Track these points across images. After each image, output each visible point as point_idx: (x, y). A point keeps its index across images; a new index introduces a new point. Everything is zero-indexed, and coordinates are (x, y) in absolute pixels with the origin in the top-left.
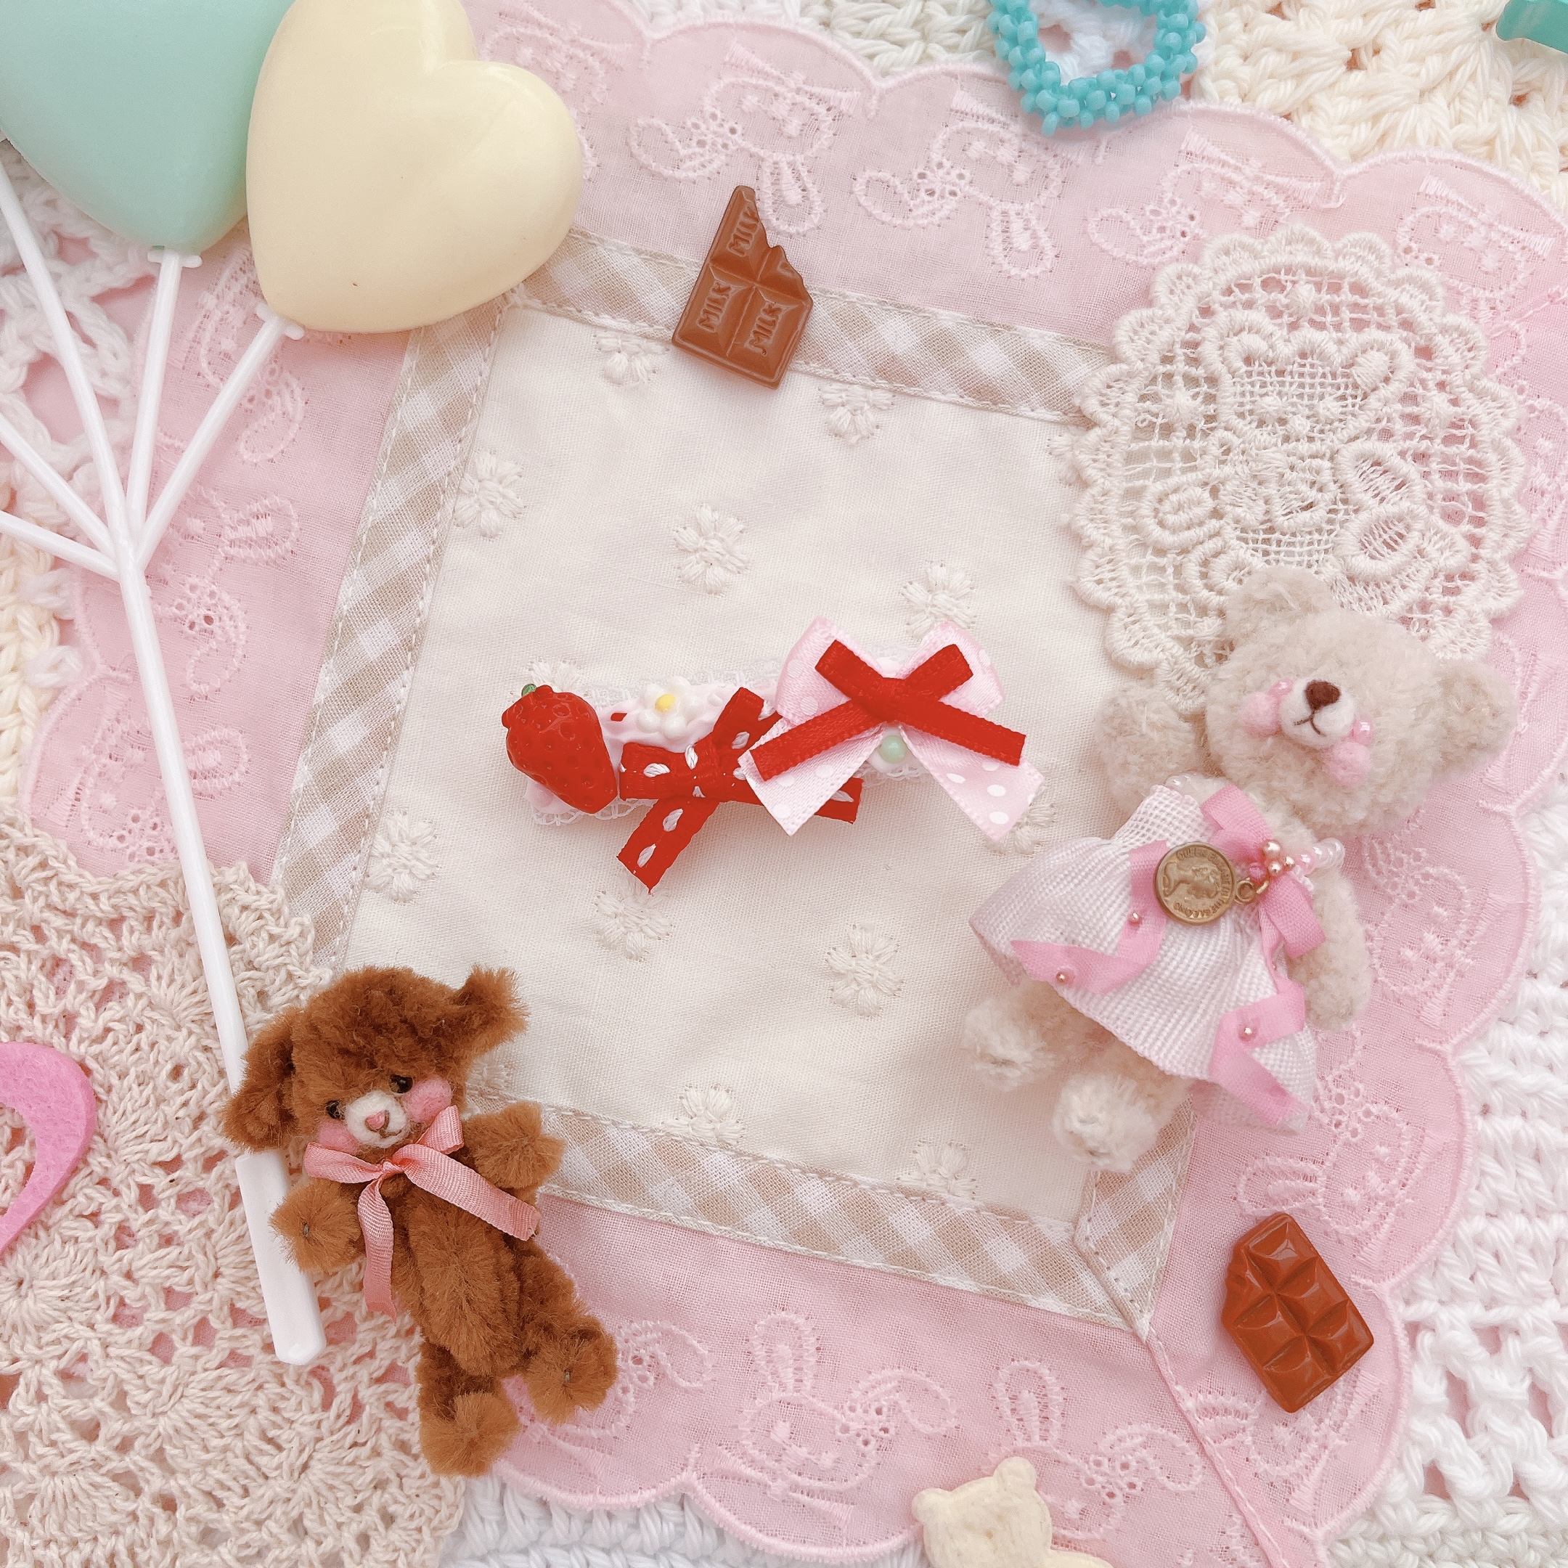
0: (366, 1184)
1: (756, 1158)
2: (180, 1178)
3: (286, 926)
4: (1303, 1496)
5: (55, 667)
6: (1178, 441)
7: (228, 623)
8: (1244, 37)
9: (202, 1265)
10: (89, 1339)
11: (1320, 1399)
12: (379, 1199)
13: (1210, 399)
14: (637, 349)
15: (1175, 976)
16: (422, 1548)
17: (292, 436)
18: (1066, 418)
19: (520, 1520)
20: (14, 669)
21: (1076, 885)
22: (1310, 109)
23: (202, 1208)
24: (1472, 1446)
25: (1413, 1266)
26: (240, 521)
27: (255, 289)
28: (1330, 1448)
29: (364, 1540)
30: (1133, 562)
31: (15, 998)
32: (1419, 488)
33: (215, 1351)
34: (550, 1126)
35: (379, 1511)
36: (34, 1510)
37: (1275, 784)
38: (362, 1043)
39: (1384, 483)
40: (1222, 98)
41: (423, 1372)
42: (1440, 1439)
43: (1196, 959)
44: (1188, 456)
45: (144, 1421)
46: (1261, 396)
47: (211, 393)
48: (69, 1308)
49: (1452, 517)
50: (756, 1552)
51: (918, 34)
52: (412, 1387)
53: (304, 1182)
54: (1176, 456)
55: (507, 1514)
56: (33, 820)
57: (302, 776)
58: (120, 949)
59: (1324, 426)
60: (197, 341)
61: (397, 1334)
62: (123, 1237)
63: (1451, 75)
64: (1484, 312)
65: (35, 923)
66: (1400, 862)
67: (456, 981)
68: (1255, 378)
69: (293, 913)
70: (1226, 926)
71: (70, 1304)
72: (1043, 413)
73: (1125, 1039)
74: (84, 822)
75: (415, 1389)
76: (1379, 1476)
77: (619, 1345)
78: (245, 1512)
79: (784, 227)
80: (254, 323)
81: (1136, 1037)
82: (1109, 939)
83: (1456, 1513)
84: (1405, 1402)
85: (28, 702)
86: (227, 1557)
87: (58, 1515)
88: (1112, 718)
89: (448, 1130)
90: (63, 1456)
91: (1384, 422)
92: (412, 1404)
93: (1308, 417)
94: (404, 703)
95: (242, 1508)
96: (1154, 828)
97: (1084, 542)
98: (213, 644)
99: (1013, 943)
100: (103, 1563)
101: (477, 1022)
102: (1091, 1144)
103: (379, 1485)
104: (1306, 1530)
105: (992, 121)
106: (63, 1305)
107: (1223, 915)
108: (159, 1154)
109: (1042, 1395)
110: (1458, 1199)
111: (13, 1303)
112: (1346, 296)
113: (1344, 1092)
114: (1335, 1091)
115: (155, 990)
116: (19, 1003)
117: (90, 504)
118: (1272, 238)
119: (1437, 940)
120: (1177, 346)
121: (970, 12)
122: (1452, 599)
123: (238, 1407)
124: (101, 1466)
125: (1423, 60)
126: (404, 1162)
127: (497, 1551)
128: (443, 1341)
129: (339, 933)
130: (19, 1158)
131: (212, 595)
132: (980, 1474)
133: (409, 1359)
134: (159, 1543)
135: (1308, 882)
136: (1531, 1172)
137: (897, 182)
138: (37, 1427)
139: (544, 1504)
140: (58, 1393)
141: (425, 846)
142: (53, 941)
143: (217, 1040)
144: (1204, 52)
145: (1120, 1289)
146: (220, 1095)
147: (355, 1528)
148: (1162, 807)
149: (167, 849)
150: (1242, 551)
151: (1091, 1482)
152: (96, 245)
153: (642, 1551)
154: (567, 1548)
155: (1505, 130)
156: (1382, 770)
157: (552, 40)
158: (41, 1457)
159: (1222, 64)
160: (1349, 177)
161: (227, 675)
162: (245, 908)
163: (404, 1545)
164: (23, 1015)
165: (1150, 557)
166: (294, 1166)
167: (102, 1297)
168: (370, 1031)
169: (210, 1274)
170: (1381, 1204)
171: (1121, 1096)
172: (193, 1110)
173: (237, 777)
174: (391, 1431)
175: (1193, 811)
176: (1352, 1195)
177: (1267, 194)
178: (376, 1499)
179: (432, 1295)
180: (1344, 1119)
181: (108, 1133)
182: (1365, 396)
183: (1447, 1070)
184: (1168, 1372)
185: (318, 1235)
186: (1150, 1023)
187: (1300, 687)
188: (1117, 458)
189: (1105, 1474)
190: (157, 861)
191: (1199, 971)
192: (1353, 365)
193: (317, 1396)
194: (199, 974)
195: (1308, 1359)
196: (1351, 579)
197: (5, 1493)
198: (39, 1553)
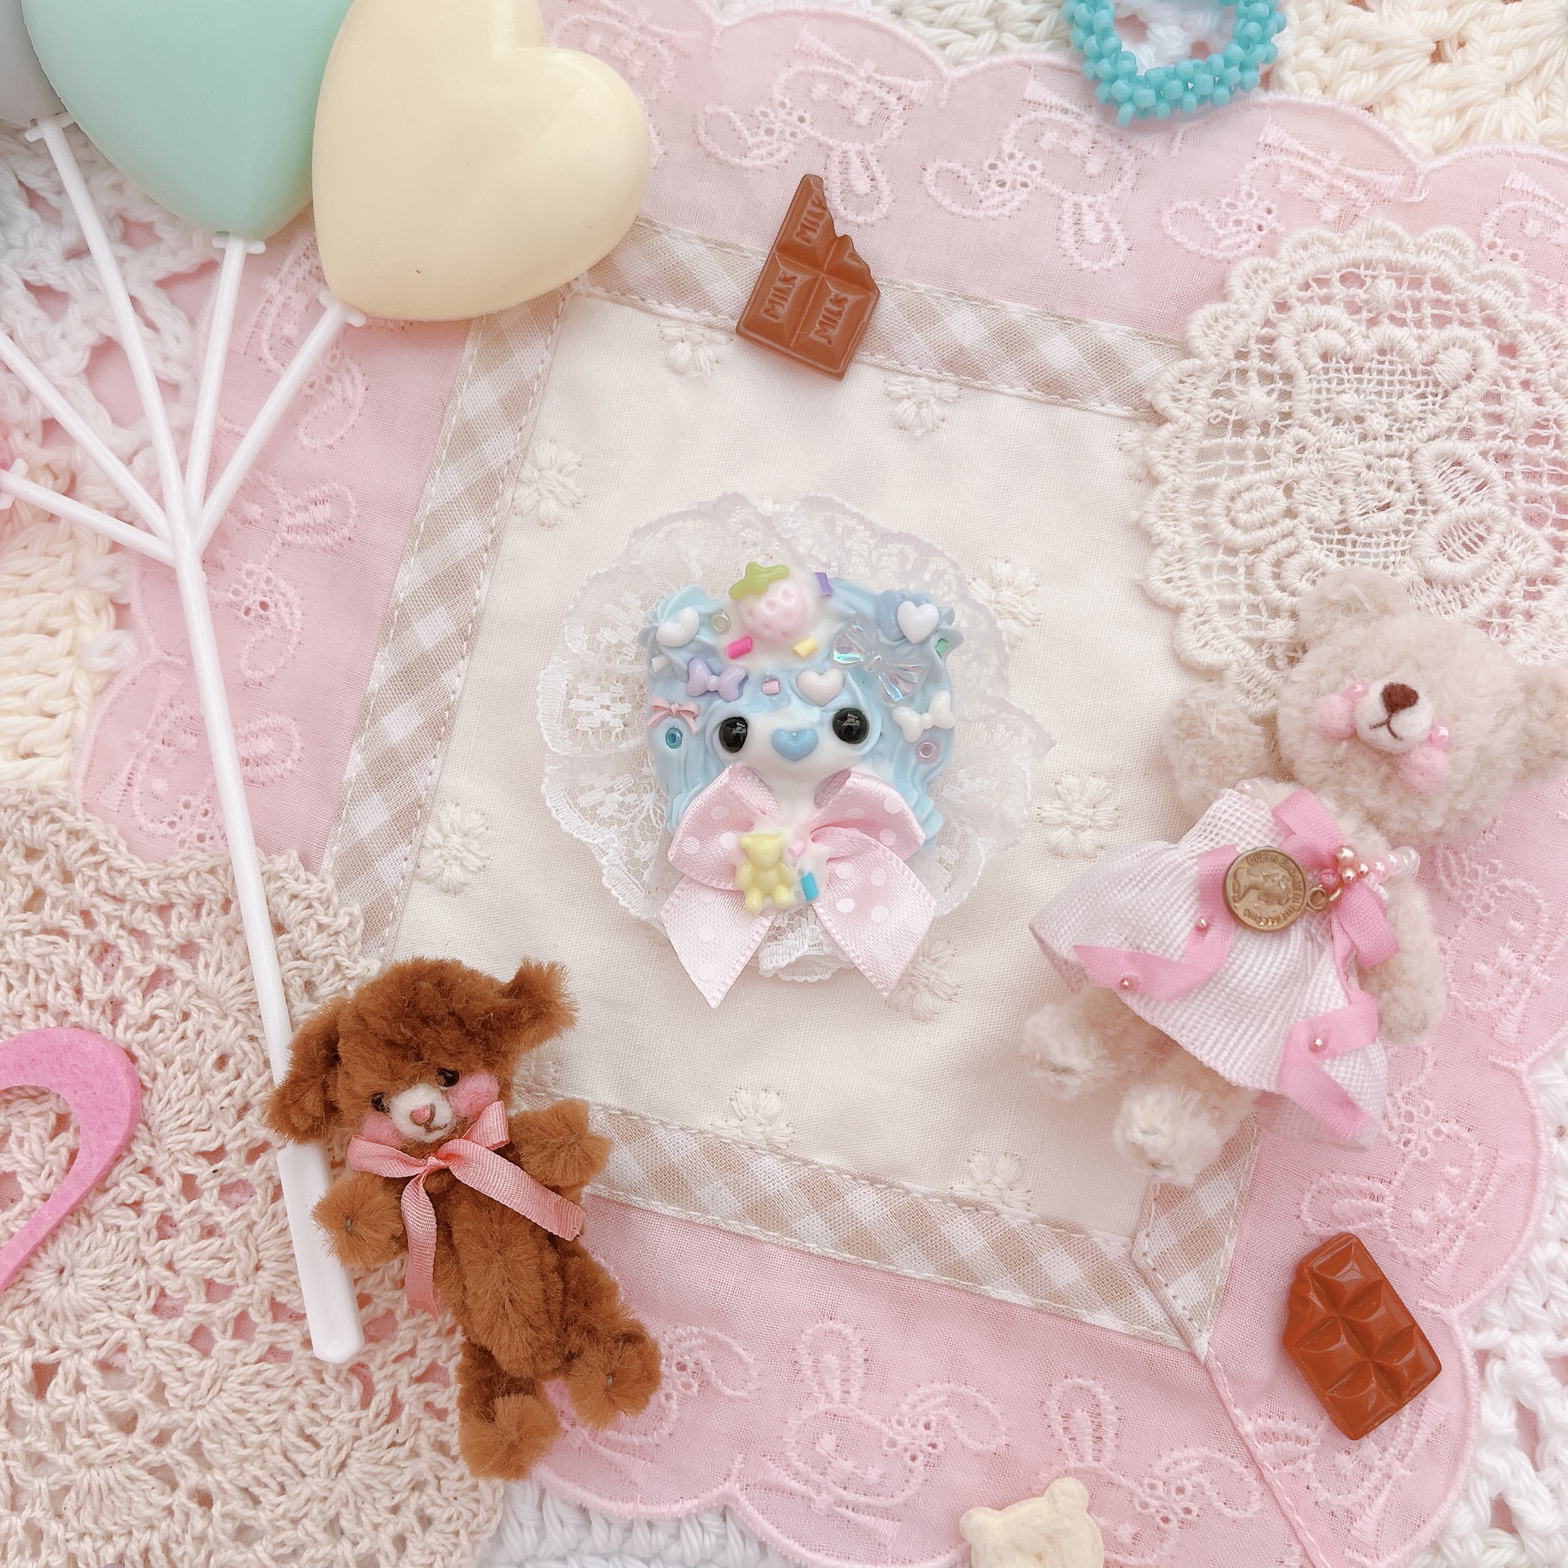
0: (408, 1180)
1: (806, 1163)
2: (223, 1169)
3: (335, 916)
4: (1366, 1527)
5: (110, 652)
6: (1252, 438)
7: (284, 610)
8: (1326, 28)
9: (244, 1257)
10: (127, 1330)
11: (1384, 1427)
12: (423, 1195)
13: (1285, 395)
14: (701, 339)
15: (1244, 984)
16: (458, 1553)
17: (351, 421)
18: (1136, 413)
19: (558, 1527)
20: (70, 653)
21: (1141, 890)
22: (1393, 102)
23: (244, 1200)
24: (1541, 1479)
25: (1483, 1292)
26: (298, 507)
27: (318, 275)
28: (1394, 1478)
29: (400, 1542)
30: (1203, 561)
31: (63, 983)
32: (1500, 489)
33: (254, 1345)
34: (598, 1124)
35: (416, 1513)
36: (70, 1502)
37: (1349, 789)
38: (409, 1034)
39: (1464, 484)
40: (1301, 89)
41: (463, 1372)
42: (1509, 1472)
43: (1265, 967)
44: (1262, 454)
45: (180, 1415)
46: (1338, 393)
47: (272, 378)
48: (111, 1298)
49: (1535, 519)
51: (991, 24)
52: (452, 1388)
53: (347, 1176)
54: (1250, 454)
55: (547, 1522)
56: (84, 804)
57: (355, 764)
58: (168, 936)
59: (1402, 424)
60: (259, 326)
61: (439, 1333)
62: (165, 1226)
63: (1538, 69)
65: (85, 907)
66: (1475, 874)
67: (506, 975)
68: (1332, 375)
69: (342, 903)
70: (1297, 934)
71: (111, 1293)
72: (1113, 408)
73: (1190, 1049)
75: (455, 1389)
76: (1446, 1507)
77: (663, 1350)
78: (281, 1509)
79: (851, 217)
80: (316, 309)
81: (1202, 1047)
82: (1175, 945)
83: (1523, 1547)
84: (1473, 1432)
85: (83, 686)
86: (263, 1555)
87: (93, 1508)
88: (1180, 720)
89: (494, 1126)
90: (100, 1448)
91: (1465, 421)
92: (452, 1405)
93: (1386, 416)
94: (458, 693)
95: (278, 1505)
96: (1223, 833)
97: (1154, 540)
98: (269, 631)
99: (1076, 947)
100: (137, 1558)
101: (526, 1015)
102: (1153, 1156)
103: (418, 1486)
104: (1367, 1562)
105: (1066, 111)
106: (103, 1294)
107: (1293, 922)
108: (203, 1144)
109: (1096, 1414)
110: (1532, 1223)
111: (54, 1291)
112: (1428, 292)
113: (1413, 1110)
114: (1404, 1108)
115: (202, 977)
116: (67, 988)
117: (148, 489)
118: (1352, 233)
119: (1513, 955)
120: (1253, 341)
122: (1534, 604)
123: (276, 1403)
124: (138, 1459)
125: (1509, 53)
126: (448, 1157)
127: (535, 1557)
128: (484, 1341)
129: (387, 924)
130: (63, 1145)
131: (268, 581)
132: (1030, 1494)
133: (449, 1359)
134: (194, 1539)
135: (1382, 890)
137: (967, 172)
138: (74, 1417)
139: (583, 1511)
140: (96, 1383)
141: (476, 837)
142: (102, 927)
143: (262, 1029)
144: (1285, 42)
145: (1178, 1306)
146: (265, 1086)
147: (392, 1530)
148: (1231, 811)
149: (217, 836)
150: (1316, 552)
151: (1145, 1505)
152: (162, 230)
154: (606, 1557)
156: (1460, 777)
157: (620, 27)
158: (78, 1448)
159: (1303, 54)
160: (1433, 171)
161: (282, 661)
162: (294, 897)
163: (441, 1549)
164: (70, 1001)
165: (1221, 556)
166: (338, 1159)
167: (143, 1286)
168: (417, 1023)
169: (252, 1266)
170: (1451, 1226)
171: (1184, 1107)
172: (238, 1099)
173: (289, 765)
174: (430, 1432)
175: (1264, 815)
176: (1421, 1217)
177: (1349, 188)
178: (414, 1501)
179: (475, 1294)
180: (1413, 1137)
181: (152, 1121)
182: (1446, 394)
183: (1522, 1090)
184: (1227, 1393)
185: (362, 1230)
186: (1217, 1033)
187: (1377, 689)
188: (1188, 454)
189: (1160, 1498)
190: (207, 848)
191: (1268, 979)
192: (1432, 362)
193: (356, 1393)
194: (246, 963)
195: (1373, 1385)
196: (1429, 582)
197: (41, 1484)
198: (73, 1545)
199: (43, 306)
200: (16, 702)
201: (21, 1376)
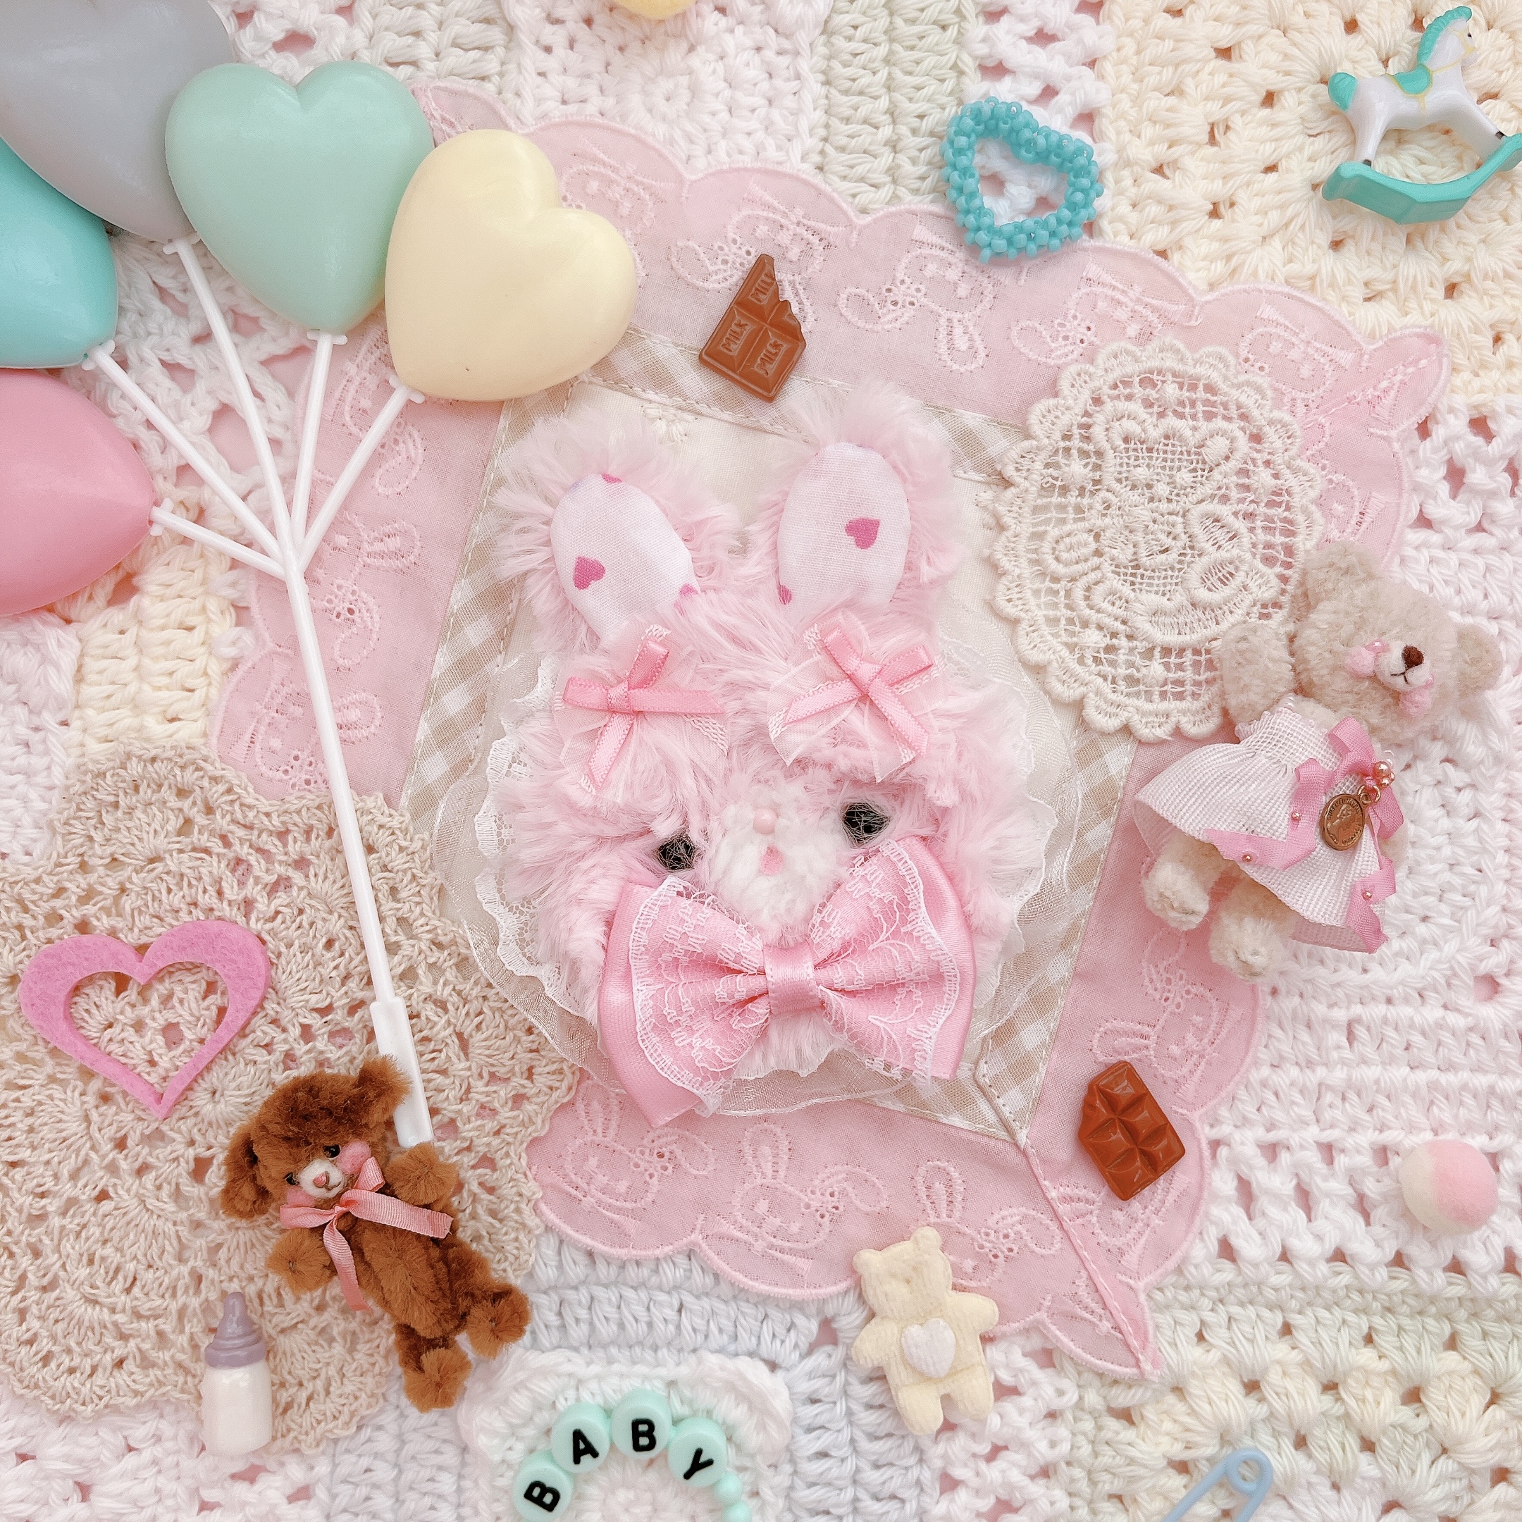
0: (324, 1226)
2: (332, 1020)
3: (411, 840)
4: (1131, 1259)
5: (234, 643)
6: (1072, 498)
7: (366, 615)
8: (1134, 190)
11: (1146, 1191)
12: (337, 1233)
13: (1097, 467)
14: (673, 418)
17: (414, 474)
18: (990, 479)
19: (573, 1265)
20: (203, 644)
22: (1180, 248)
23: (346, 1041)
24: (1253, 1225)
25: (1216, 1101)
26: (375, 539)
27: (387, 361)
28: (1152, 1226)
30: (1037, 585)
31: (209, 888)
32: (1246, 540)
36: (223, 1254)
39: (1221, 535)
40: (1115, 237)
42: (1230, 1221)
44: (1079, 509)
46: (1135, 467)
47: (353, 438)
49: (1269, 561)
50: (742, 1290)
51: (889, 179)
54: (1070, 509)
55: (564, 1261)
56: (220, 757)
57: (423, 730)
58: (286, 854)
59: (1179, 491)
60: (342, 399)
62: (289, 1061)
63: (1287, 225)
64: (1300, 409)
65: (223, 833)
68: (1131, 453)
69: (416, 831)
72: (973, 475)
74: (259, 761)
76: (1186, 1245)
80: (386, 390)
82: (1280, 831)
83: (1239, 1272)
84: (1206, 1194)
85: (215, 668)
87: (240, 1258)
89: (371, 1175)
91: (1223, 490)
93: (1168, 484)
97: (1000, 571)
98: (354, 629)
104: (1132, 1282)
105: (943, 249)
108: (317, 1002)
109: (949, 1186)
110: (1251, 1054)
111: (210, 1107)
112: (1201, 394)
113: (1172, 976)
114: (1166, 975)
115: (313, 884)
116: (212, 891)
117: (262, 521)
118: (1149, 347)
120: (1075, 427)
121: (929, 163)
125: (1266, 213)
127: (555, 1288)
128: (404, 1320)
130: (213, 1004)
131: (354, 593)
133: (496, 1152)
136: (1305, 1036)
137: (870, 295)
139: (590, 1254)
142: (237, 847)
143: (360, 922)
144: (1103, 203)
145: (1006, 1111)
149: (320, 780)
150: (1115, 581)
151: (982, 1247)
152: (264, 322)
153: (660, 1289)
154: (606, 1286)
155: (1324, 271)
157: (613, 176)
159: (1116, 211)
160: (1207, 302)
161: (365, 653)
162: (381, 827)
164: (214, 902)
165: (1048, 584)
170: (1195, 1056)
172: (344, 973)
173: (373, 729)
174: (482, 1202)
176: (1175, 1049)
177: (1145, 312)
180: (1171, 996)
181: (280, 987)
182: (1211, 470)
184: (1039, 1171)
185: (300, 1267)
187: (1398, 649)
188: (1026, 510)
189: (991, 1242)
190: (314, 790)
192: (1203, 446)
194: (345, 874)
195: (1138, 1163)
196: (1193, 605)
197: (200, 1243)
198: (225, 1285)
199: (173, 379)
200: (165, 680)
201: (185, 1168)
